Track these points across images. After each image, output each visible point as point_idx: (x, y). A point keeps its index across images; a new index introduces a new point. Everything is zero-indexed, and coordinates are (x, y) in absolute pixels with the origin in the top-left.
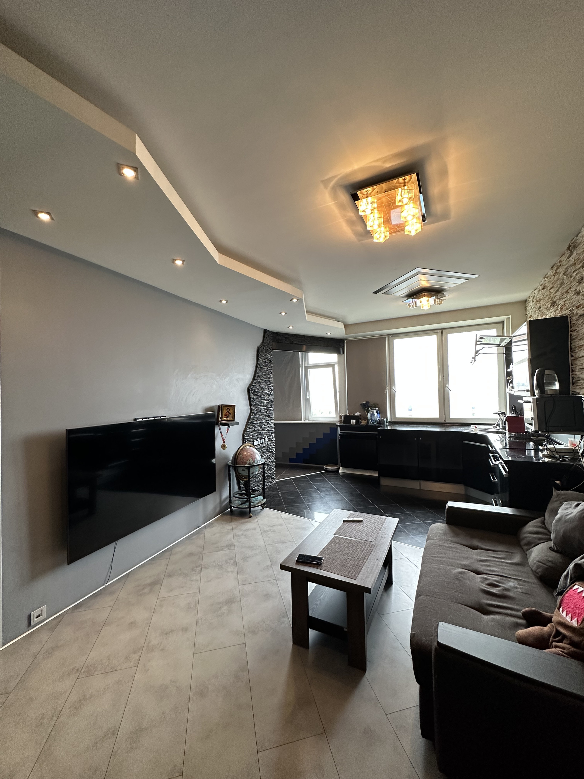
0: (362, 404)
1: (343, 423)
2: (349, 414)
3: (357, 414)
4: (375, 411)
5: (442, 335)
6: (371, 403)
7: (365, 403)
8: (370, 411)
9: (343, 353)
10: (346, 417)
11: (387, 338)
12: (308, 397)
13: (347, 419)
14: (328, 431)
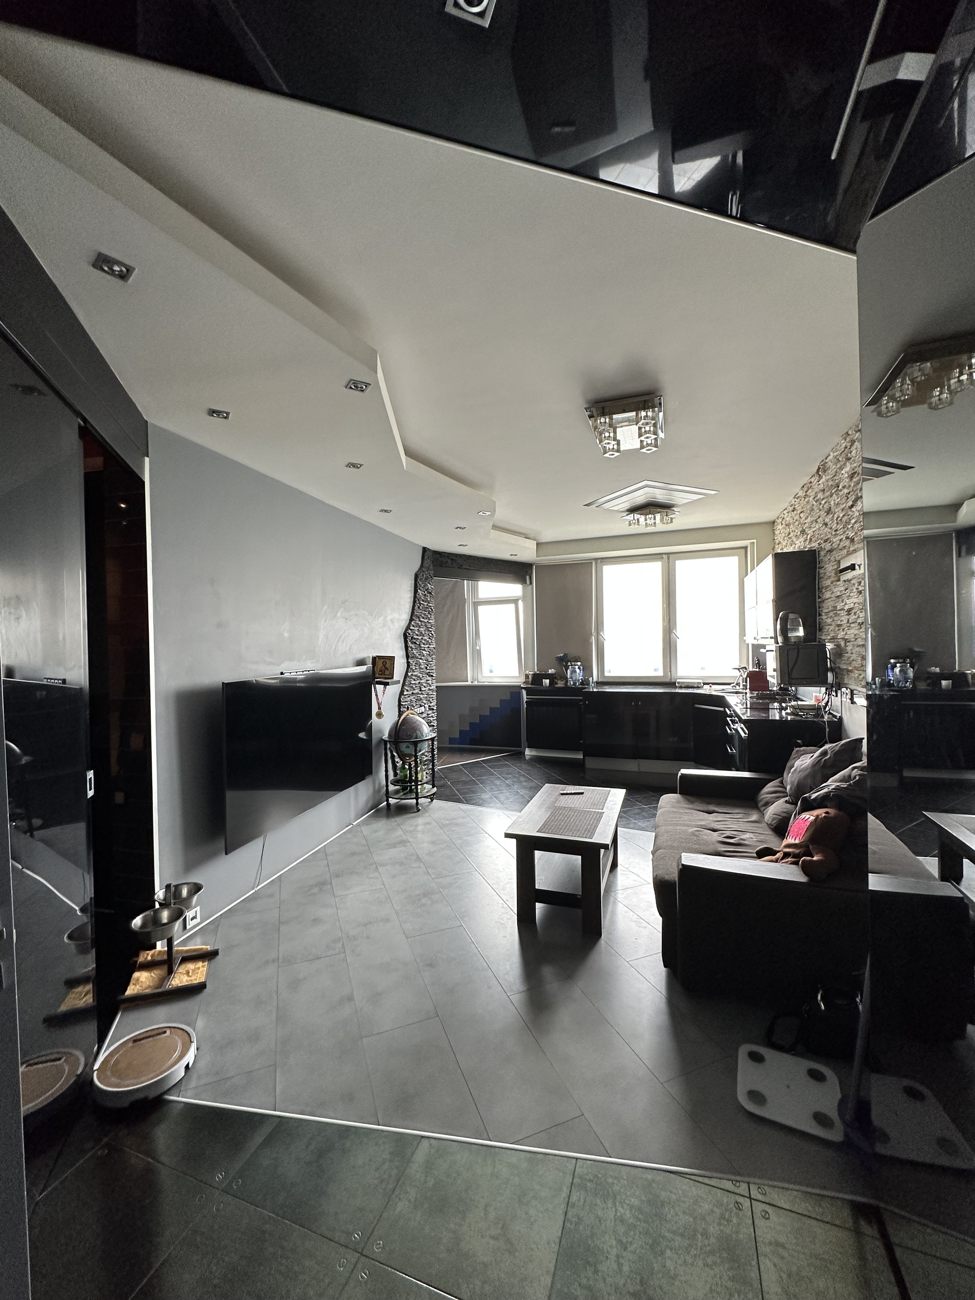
0: (557, 657)
1: (531, 684)
2: (538, 672)
3: (550, 671)
4: (577, 667)
5: (668, 562)
6: (569, 657)
7: (562, 655)
8: (570, 667)
9: (531, 583)
10: (535, 675)
11: (594, 563)
12: (478, 648)
13: (537, 678)
14: (508, 697)
